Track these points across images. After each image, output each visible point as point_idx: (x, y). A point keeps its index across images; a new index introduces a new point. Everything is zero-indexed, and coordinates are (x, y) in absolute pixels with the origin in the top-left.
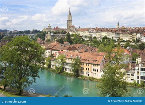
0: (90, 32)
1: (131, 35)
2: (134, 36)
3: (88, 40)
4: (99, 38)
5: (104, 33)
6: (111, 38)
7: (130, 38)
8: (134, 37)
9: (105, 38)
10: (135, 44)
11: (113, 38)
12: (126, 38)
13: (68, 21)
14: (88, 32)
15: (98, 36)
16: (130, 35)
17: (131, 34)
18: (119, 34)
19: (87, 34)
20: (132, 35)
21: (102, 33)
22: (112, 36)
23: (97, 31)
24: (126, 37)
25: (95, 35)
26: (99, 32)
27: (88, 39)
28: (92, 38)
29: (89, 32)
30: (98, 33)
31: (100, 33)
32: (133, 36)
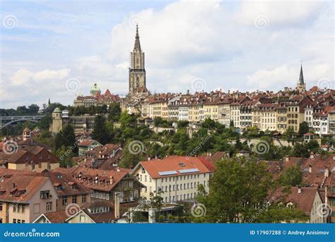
0: (172, 106)
1: (286, 115)
2: (294, 119)
3: (161, 134)
4: (194, 127)
5: (209, 107)
6: (228, 126)
7: (282, 123)
8: (293, 122)
9: (210, 124)
10: (291, 144)
11: (232, 123)
12: (269, 124)
13: (131, 70)
14: (165, 105)
15: (193, 119)
16: (282, 115)
17: (285, 110)
18: (250, 111)
19: (163, 111)
20: (288, 112)
21: (205, 108)
22: (233, 117)
23: (193, 101)
24: (269, 122)
25: (186, 115)
26: (196, 107)
27: (161, 130)
28: (174, 124)
29: (169, 106)
30: (193, 110)
31: (200, 109)
32: (291, 119)
